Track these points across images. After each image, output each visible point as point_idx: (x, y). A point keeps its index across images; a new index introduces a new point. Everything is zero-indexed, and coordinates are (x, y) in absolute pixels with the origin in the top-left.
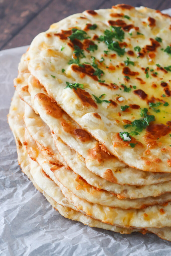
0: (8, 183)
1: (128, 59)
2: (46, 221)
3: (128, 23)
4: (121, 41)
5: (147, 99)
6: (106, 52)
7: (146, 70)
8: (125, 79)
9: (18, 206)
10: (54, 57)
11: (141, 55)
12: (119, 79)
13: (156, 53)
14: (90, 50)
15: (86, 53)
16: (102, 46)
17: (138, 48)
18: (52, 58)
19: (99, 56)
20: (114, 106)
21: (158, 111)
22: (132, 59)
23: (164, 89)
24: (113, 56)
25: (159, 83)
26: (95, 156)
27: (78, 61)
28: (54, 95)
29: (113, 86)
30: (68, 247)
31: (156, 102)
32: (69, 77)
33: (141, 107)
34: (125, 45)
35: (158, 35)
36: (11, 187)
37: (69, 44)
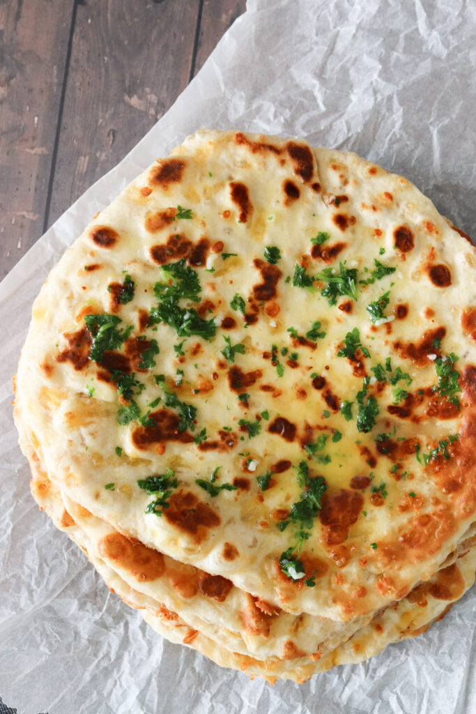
0: (109, 620)
1: (228, 340)
2: (202, 673)
3: (196, 236)
4: (197, 300)
5: (298, 437)
6: (178, 348)
7: (272, 355)
8: (240, 405)
9: (151, 676)
10: (86, 425)
11: (251, 319)
12: (228, 409)
13: (278, 301)
14: (148, 367)
15: (141, 377)
16: (165, 335)
17: (238, 302)
18: (84, 431)
19: (167, 364)
20: (245, 491)
21: (327, 459)
22: (236, 336)
23: (323, 396)
24: (196, 351)
25: (308, 380)
26: (257, 630)
27: (137, 411)
28: (131, 532)
29: (227, 440)
31: (317, 435)
32: (136, 462)
33: (292, 461)
34: (210, 306)
35: (267, 241)
36: (117, 623)
37: (102, 377)
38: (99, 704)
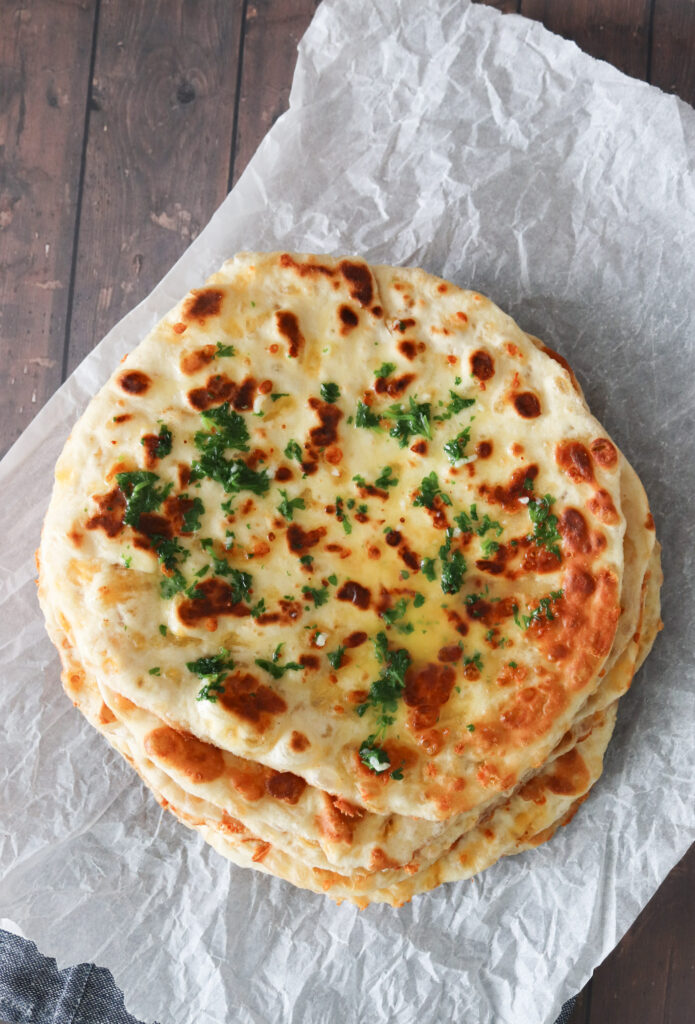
0: (163, 847)
1: (284, 494)
2: (280, 906)
3: (240, 375)
4: (245, 449)
5: (373, 603)
6: (226, 506)
7: (337, 509)
8: (302, 569)
9: (217, 912)
10: (123, 601)
11: (309, 469)
12: (289, 575)
13: (340, 445)
14: (192, 529)
15: (186, 542)
16: (210, 492)
17: (293, 449)
18: (121, 608)
19: (215, 526)
20: (314, 671)
21: (409, 628)
22: (293, 489)
23: (399, 553)
24: (248, 508)
25: (380, 536)
26: (338, 836)
27: (183, 582)
28: (182, 724)
29: (289, 611)
30: (351, 965)
31: (395, 600)
32: (184, 641)
33: (368, 632)
34: (261, 456)
35: (323, 376)
36: (173, 851)
37: (139, 544)
38: (155, 950)
